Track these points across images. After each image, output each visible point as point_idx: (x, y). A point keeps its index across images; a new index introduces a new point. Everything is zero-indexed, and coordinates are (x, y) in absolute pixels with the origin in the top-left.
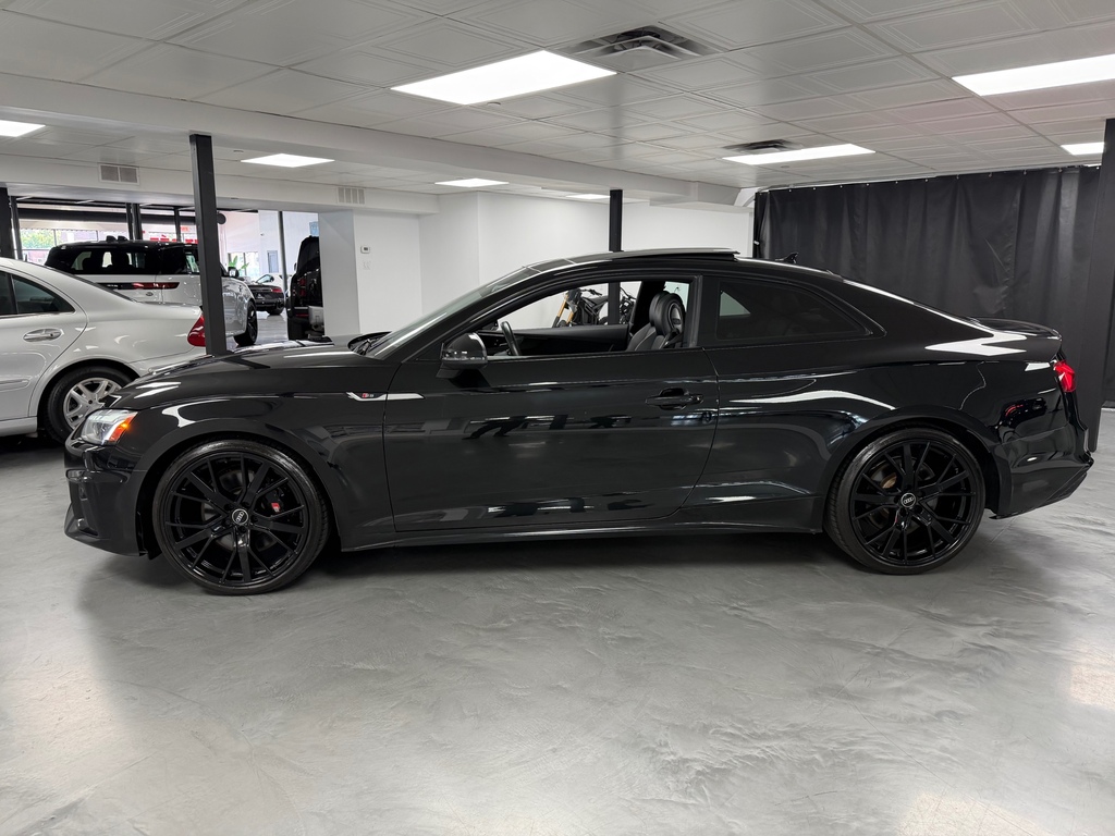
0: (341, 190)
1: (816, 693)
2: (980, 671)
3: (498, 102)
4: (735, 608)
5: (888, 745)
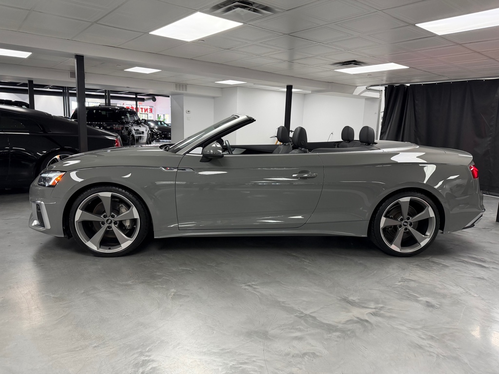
0: (176, 85)
1: (249, 334)
2: (349, 333)
3: (202, 40)
4: (249, 286)
5: (262, 367)
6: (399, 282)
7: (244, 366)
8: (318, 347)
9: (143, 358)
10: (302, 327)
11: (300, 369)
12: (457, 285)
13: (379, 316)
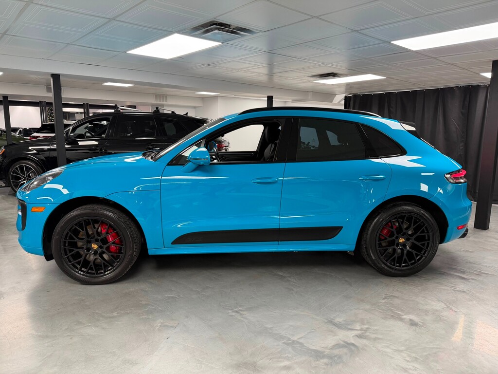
0: (156, 96)
1: (238, 366)
2: (336, 358)
4: (236, 312)
6: (384, 299)
10: (290, 356)
12: (439, 300)
13: (364, 338)
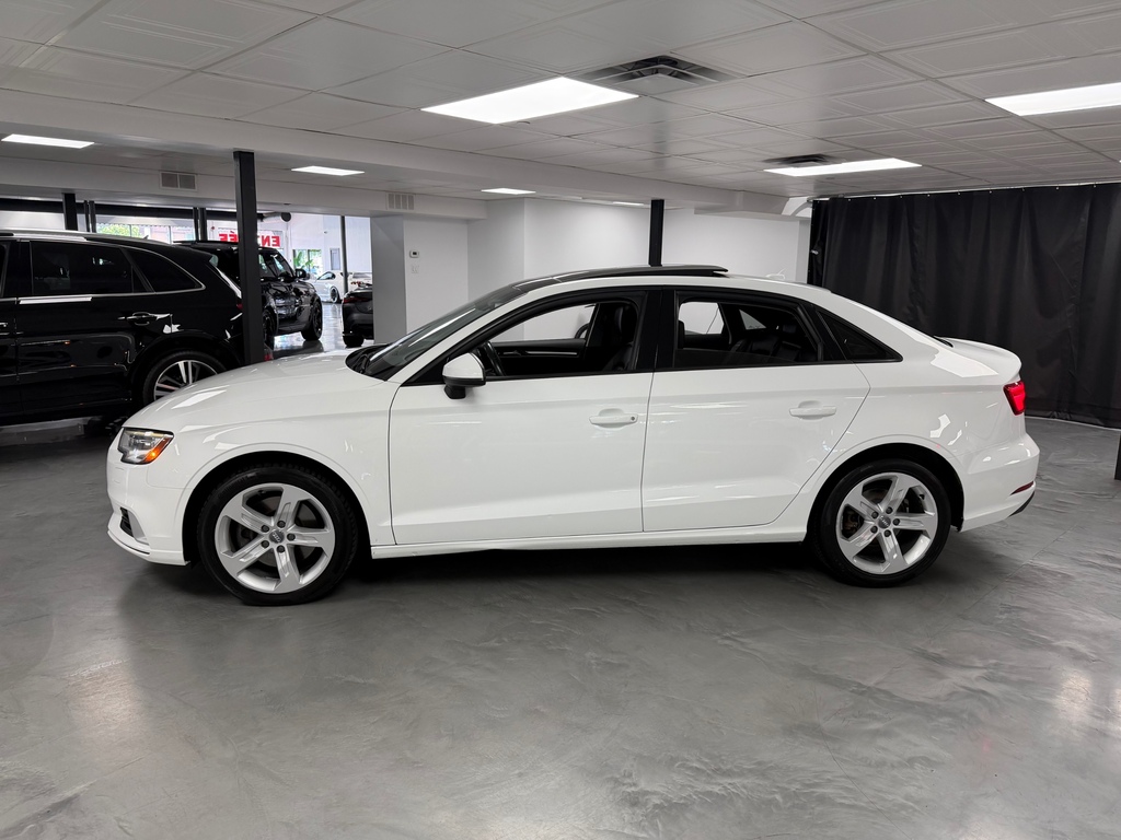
0: (391, 197)
1: (791, 731)
2: (965, 716)
3: (527, 122)
4: (727, 638)
5: (851, 789)
6: (1001, 613)
7: (820, 791)
8: (926, 747)
9: (624, 788)
10: (877, 713)
11: (921, 788)
12: (1108, 614)
13: (1001, 682)
